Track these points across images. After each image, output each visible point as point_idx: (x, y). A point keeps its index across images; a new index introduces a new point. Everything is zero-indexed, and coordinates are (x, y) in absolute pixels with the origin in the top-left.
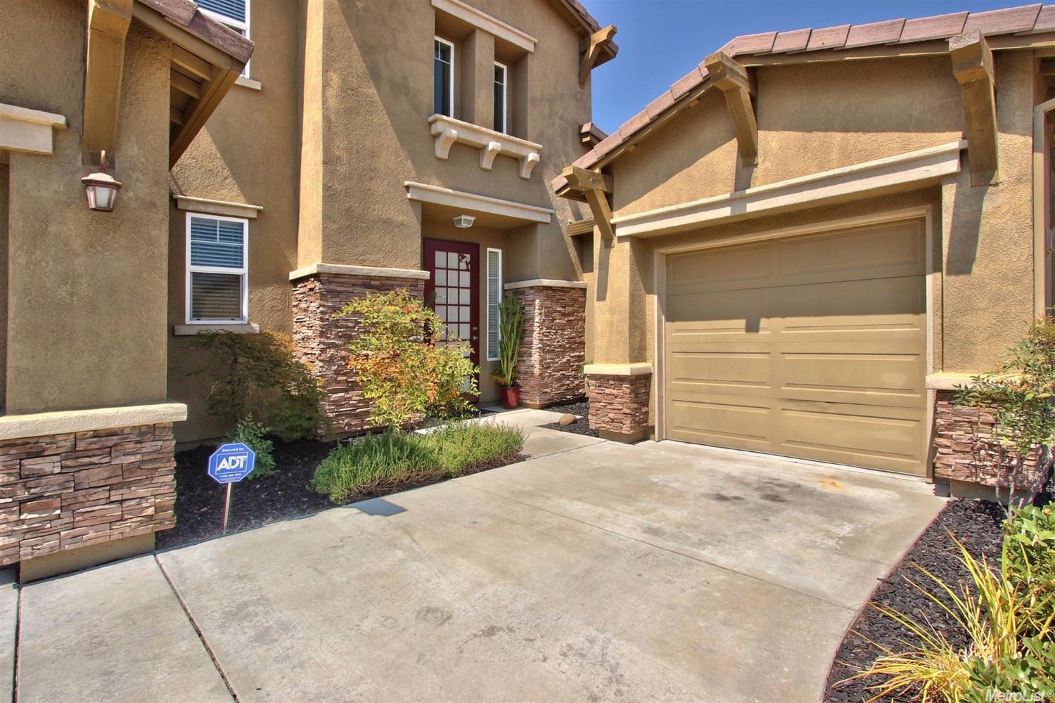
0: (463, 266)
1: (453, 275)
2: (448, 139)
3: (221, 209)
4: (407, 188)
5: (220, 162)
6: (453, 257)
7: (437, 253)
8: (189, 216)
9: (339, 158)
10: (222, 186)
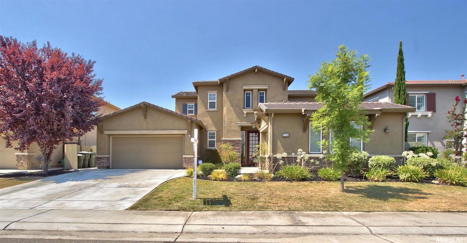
0: (256, 136)
1: (254, 138)
2: (245, 114)
3: (212, 130)
4: (238, 124)
5: (212, 123)
6: (254, 134)
7: (250, 134)
8: (208, 132)
9: (226, 121)
10: (212, 127)
